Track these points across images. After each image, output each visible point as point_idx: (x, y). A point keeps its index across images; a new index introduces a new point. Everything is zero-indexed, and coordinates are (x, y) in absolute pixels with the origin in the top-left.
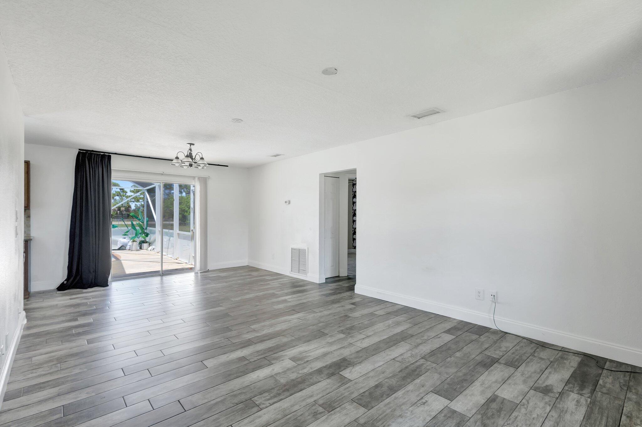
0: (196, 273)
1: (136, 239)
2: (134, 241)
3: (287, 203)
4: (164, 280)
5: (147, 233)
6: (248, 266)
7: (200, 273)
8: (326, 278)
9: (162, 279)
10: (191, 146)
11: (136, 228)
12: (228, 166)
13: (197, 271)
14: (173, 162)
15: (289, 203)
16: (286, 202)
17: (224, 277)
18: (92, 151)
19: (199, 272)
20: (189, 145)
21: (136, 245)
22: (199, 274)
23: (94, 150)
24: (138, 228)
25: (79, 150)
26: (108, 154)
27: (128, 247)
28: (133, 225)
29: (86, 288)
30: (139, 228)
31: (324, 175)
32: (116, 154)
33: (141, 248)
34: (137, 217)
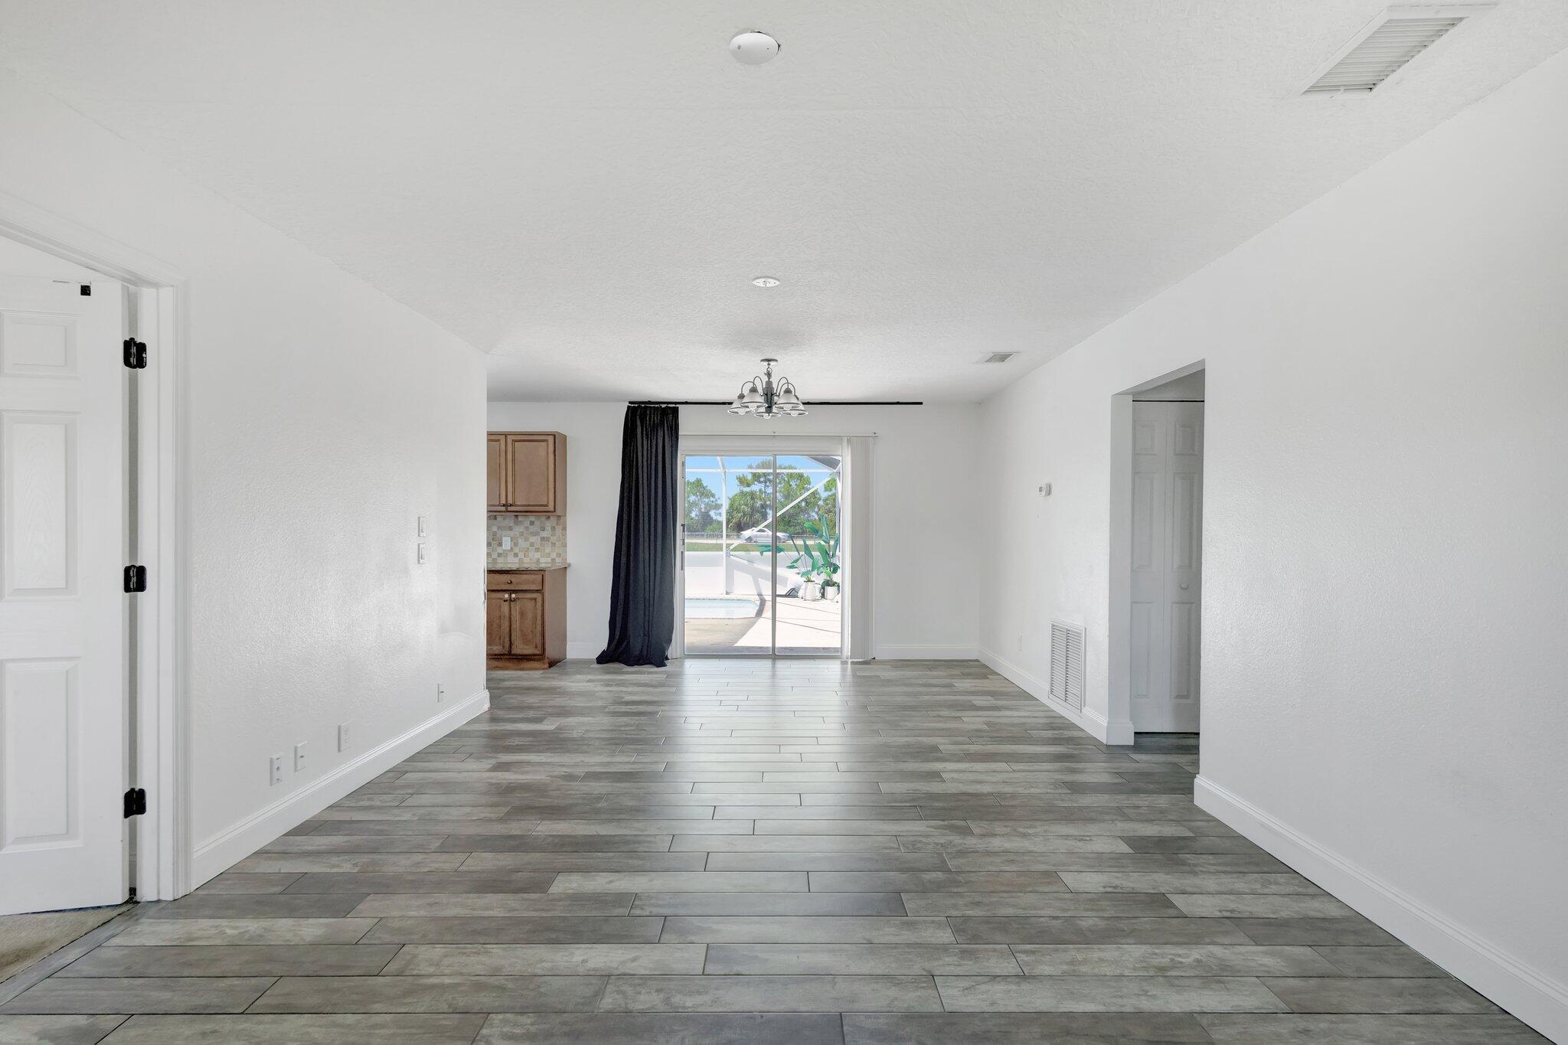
0: (844, 663)
1: (814, 576)
2: (809, 581)
3: (1043, 493)
4: (777, 670)
5: (834, 565)
6: (977, 661)
7: (852, 663)
8: (1135, 733)
9: (774, 667)
10: (769, 364)
11: (813, 553)
12: (921, 403)
13: (845, 659)
14: (733, 406)
15: (1049, 493)
16: (1041, 489)
17: (889, 681)
18: (650, 402)
19: (850, 661)
20: (766, 363)
21: (813, 590)
22: (849, 666)
23: (653, 400)
24: (816, 554)
25: (630, 403)
26: (674, 405)
27: (800, 594)
28: (806, 546)
29: (632, 665)
30: (818, 553)
31: (1131, 398)
32: (686, 403)
33: (823, 596)
34: (817, 531)
